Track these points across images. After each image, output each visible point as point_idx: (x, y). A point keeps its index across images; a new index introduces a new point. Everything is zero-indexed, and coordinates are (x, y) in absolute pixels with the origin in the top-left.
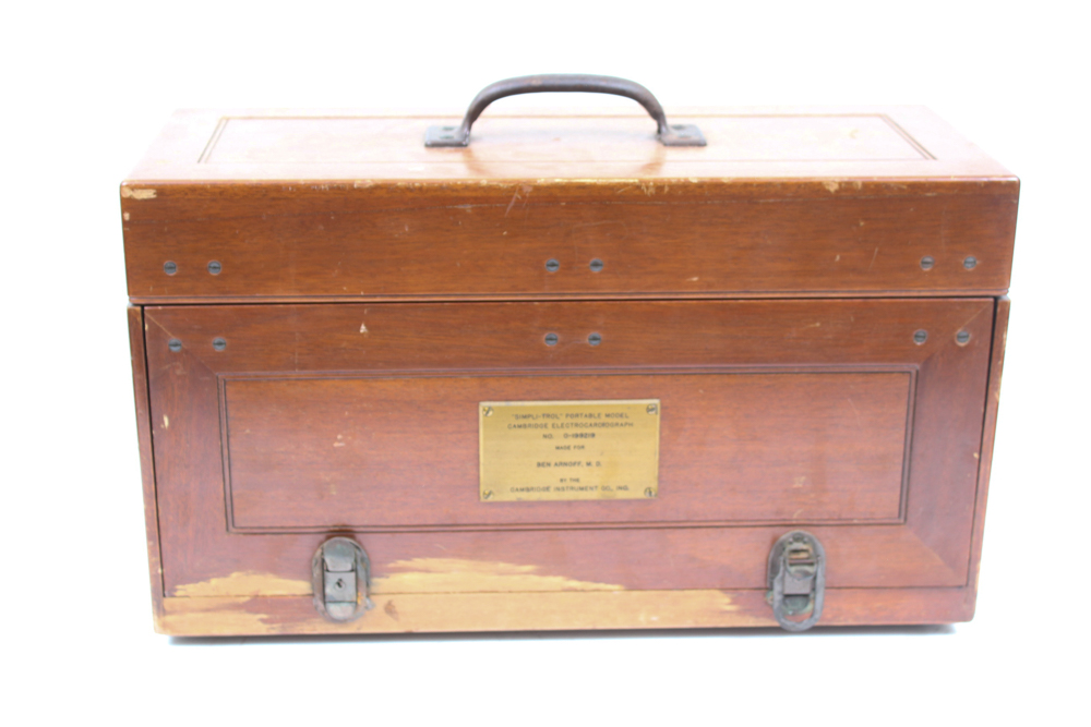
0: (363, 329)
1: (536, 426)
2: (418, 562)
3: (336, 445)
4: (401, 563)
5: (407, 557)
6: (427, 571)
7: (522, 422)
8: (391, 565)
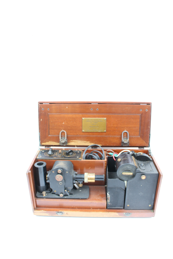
0: (67, 107)
1: (90, 121)
2: (74, 141)
3: (63, 124)
4: (72, 141)
5: (72, 140)
6: (75, 142)
7: (88, 121)
8: (70, 141)
